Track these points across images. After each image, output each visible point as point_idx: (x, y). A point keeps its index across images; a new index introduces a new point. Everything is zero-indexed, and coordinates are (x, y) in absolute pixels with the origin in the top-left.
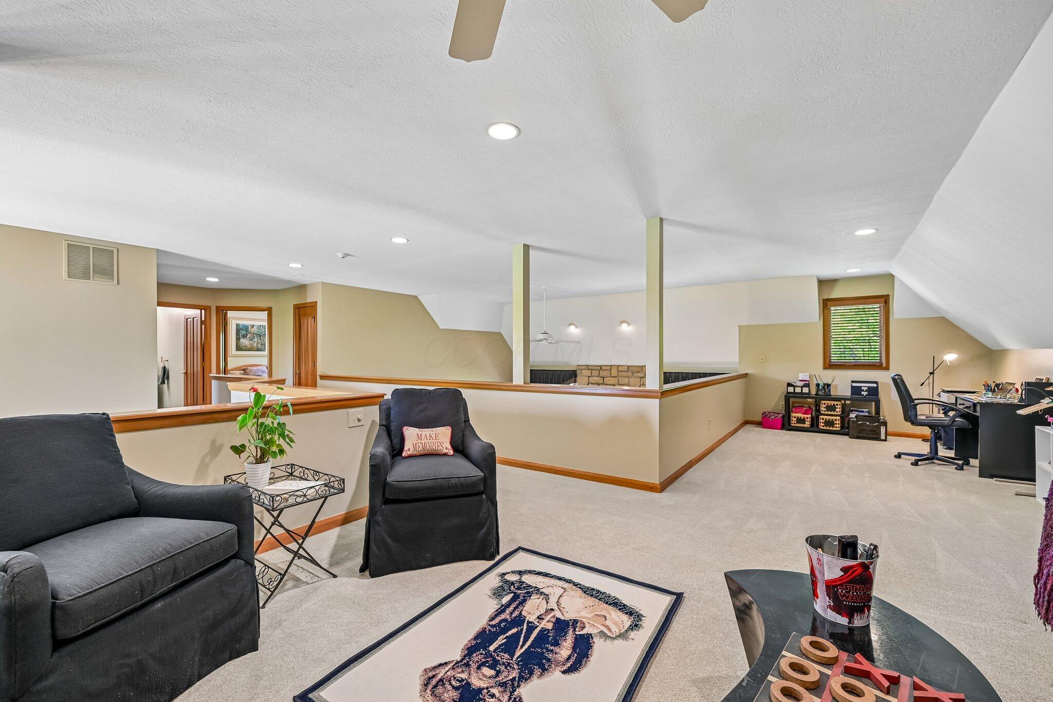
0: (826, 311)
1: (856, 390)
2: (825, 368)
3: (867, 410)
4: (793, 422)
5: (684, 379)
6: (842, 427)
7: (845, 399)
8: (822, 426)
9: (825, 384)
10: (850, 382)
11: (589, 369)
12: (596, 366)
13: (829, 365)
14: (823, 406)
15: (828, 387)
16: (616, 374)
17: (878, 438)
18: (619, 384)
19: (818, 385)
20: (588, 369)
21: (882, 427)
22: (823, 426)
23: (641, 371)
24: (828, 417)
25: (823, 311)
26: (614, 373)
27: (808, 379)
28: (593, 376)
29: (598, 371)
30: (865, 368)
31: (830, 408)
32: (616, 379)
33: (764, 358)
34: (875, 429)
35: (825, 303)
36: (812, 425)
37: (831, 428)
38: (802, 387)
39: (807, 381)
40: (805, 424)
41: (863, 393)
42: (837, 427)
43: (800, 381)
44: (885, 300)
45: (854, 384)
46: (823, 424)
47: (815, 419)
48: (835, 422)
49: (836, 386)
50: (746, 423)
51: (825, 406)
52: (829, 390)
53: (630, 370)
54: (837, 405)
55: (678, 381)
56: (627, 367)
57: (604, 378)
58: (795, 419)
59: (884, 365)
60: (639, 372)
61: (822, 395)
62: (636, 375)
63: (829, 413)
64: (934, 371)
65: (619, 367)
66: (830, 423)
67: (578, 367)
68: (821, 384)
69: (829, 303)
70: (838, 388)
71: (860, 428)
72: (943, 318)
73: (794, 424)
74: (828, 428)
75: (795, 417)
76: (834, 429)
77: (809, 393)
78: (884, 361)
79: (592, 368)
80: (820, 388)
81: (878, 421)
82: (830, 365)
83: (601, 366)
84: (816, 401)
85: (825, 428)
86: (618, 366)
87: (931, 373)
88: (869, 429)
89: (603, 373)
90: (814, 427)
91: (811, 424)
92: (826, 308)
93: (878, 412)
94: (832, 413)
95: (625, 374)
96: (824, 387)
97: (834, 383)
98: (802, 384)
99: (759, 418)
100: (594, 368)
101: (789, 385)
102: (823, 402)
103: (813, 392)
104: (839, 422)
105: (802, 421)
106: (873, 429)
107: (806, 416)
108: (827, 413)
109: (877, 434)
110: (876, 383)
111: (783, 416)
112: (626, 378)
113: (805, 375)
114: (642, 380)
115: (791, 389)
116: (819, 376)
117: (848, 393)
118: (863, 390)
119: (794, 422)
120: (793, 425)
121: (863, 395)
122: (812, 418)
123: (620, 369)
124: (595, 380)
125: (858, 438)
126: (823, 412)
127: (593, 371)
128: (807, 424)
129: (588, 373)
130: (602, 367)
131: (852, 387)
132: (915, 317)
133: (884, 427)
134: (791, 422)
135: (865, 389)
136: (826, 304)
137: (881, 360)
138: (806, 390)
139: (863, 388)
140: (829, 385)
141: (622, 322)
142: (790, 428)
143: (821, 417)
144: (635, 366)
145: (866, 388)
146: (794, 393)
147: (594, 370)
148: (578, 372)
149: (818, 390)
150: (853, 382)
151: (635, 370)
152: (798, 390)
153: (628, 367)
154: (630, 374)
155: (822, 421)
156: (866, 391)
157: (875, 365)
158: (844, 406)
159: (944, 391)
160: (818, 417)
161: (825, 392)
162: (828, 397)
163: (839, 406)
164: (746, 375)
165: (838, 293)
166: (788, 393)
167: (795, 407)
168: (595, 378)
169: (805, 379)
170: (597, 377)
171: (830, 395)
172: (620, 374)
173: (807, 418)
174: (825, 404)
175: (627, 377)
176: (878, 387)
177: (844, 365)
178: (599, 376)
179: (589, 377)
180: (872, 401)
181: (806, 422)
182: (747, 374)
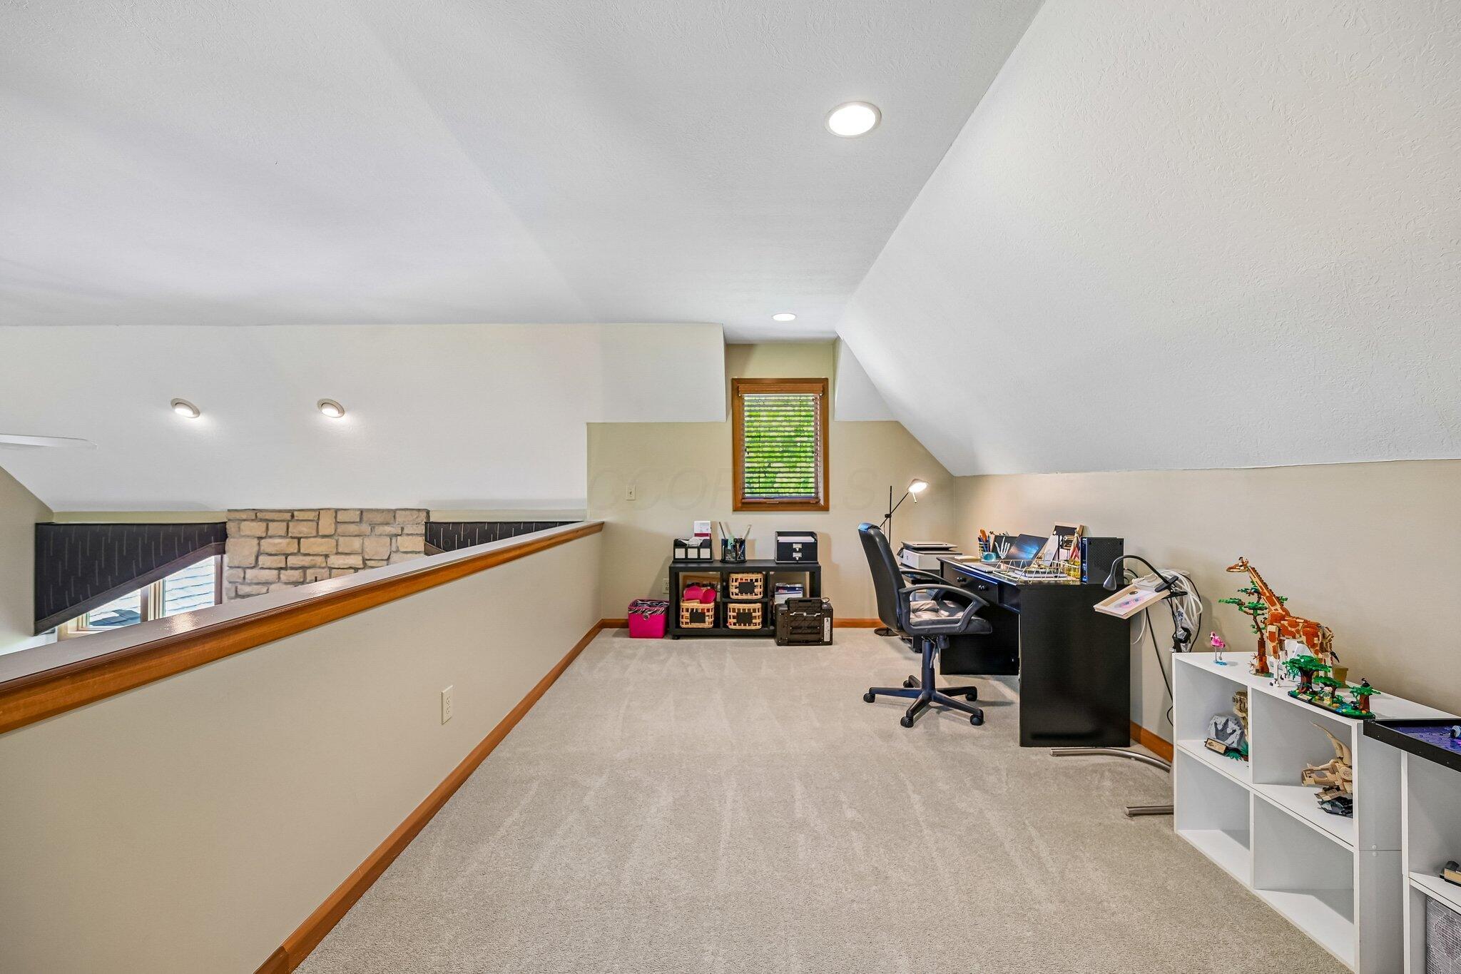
0: (736, 402)
1: (784, 550)
2: (736, 509)
3: (800, 585)
4: (684, 620)
5: (485, 538)
6: (764, 623)
7: (768, 569)
8: (732, 624)
9: (736, 541)
10: (774, 535)
11: (261, 520)
12: (280, 511)
13: (743, 505)
14: (734, 584)
15: (740, 546)
16: (330, 531)
17: (819, 642)
18: (337, 553)
19: (725, 542)
20: (256, 519)
21: (825, 619)
22: (735, 624)
23: (392, 521)
24: (741, 606)
25: (732, 401)
26: (326, 525)
27: (709, 532)
28: (271, 537)
29: (285, 524)
30: (797, 508)
31: (747, 587)
32: (332, 542)
33: (633, 490)
34: (816, 624)
35: (735, 387)
36: (716, 623)
37: (747, 627)
38: (699, 548)
39: (707, 535)
40: (705, 622)
41: (795, 555)
42: (757, 624)
43: (697, 535)
44: (822, 387)
45: (782, 539)
46: (735, 621)
47: (721, 607)
48: (754, 614)
49: (753, 541)
50: (603, 625)
51: (737, 584)
52: (743, 553)
53: (365, 518)
54: (757, 581)
55: (473, 544)
56: (358, 513)
57: (299, 539)
58: (687, 614)
59: (822, 502)
60: (387, 524)
61: (732, 563)
62: (379, 530)
63: (744, 597)
64: (891, 513)
65: (339, 513)
66: (745, 617)
67: (233, 516)
68: (731, 541)
69: (741, 386)
70: (756, 546)
71: (793, 624)
72: (897, 422)
73: (687, 623)
74: (742, 627)
75: (687, 610)
76: (753, 627)
77: (710, 561)
78: (821, 495)
79: (269, 516)
80: (729, 548)
81: (821, 610)
82: (743, 503)
83: (292, 513)
84: (722, 575)
85: (737, 627)
86: (337, 511)
87: (888, 516)
88: (806, 624)
89: (295, 529)
90: (720, 629)
91: (714, 621)
92: (736, 397)
93: (815, 590)
94: (749, 597)
95: (353, 529)
96: (734, 546)
97: (750, 537)
98: (697, 541)
99: (623, 614)
100: (275, 516)
101: (678, 544)
102: (734, 576)
103: (718, 556)
104: (760, 613)
105: (697, 616)
106: (812, 624)
107: (706, 606)
108: (740, 597)
109: (819, 633)
110: (812, 534)
111: (667, 609)
112: (357, 538)
113: (703, 524)
114: (394, 540)
115: (680, 553)
116: (727, 524)
117: (772, 555)
118: (795, 550)
119: (685, 622)
120: (684, 626)
121: (795, 559)
122: (717, 608)
123: (341, 517)
124: (275, 545)
125: (790, 643)
126: (734, 597)
127: (271, 524)
128: (708, 623)
129: (258, 529)
130: (296, 513)
131: (779, 545)
132: (862, 420)
133: (829, 619)
134: (681, 620)
135: (797, 547)
136: (738, 387)
137: (817, 493)
138: (705, 553)
139: (795, 546)
140: (742, 542)
141: (323, 404)
142: (678, 631)
143: (731, 606)
144: (377, 510)
145: (800, 546)
146: (686, 560)
147: (273, 521)
148: (231, 528)
149: (725, 552)
150: (780, 534)
151: (379, 518)
152: (693, 554)
153: (362, 511)
154: (365, 528)
155: (732, 614)
156: (800, 550)
157: (809, 503)
158: (766, 580)
159: (907, 547)
160: (725, 605)
161: (737, 555)
162: (741, 565)
163: (759, 583)
164: (600, 527)
165: (756, 369)
166: (676, 561)
167: (689, 586)
168: (277, 541)
169: (705, 531)
170: (280, 537)
171: (744, 561)
172: (341, 528)
173: (708, 610)
174: (736, 580)
175: (359, 536)
176: (816, 543)
177: (765, 503)
178: (286, 536)
179: (260, 538)
180: (805, 570)
181: (707, 618)
182: (603, 523)
